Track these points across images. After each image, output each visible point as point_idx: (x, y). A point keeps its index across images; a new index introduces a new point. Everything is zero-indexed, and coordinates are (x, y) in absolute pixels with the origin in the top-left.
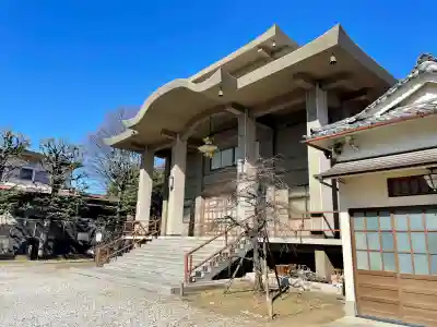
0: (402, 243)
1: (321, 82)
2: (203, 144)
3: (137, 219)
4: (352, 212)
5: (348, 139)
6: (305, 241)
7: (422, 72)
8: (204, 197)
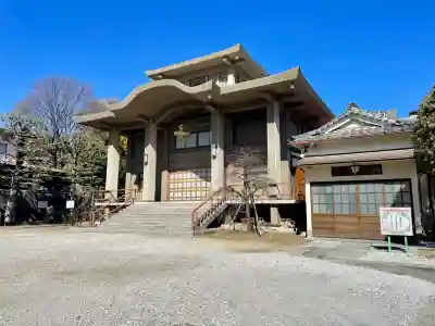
0: (337, 199)
1: (278, 97)
2: (178, 130)
3: (107, 189)
4: (312, 184)
5: (312, 144)
6: (267, 202)
7: (352, 114)
8: (169, 171)
